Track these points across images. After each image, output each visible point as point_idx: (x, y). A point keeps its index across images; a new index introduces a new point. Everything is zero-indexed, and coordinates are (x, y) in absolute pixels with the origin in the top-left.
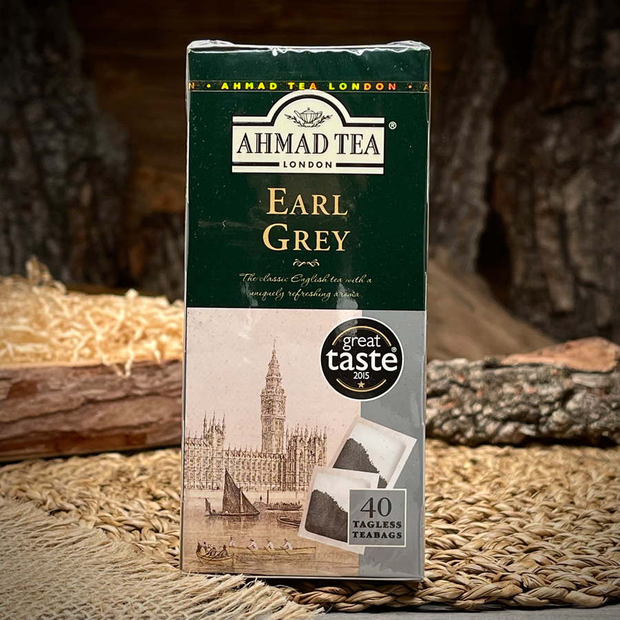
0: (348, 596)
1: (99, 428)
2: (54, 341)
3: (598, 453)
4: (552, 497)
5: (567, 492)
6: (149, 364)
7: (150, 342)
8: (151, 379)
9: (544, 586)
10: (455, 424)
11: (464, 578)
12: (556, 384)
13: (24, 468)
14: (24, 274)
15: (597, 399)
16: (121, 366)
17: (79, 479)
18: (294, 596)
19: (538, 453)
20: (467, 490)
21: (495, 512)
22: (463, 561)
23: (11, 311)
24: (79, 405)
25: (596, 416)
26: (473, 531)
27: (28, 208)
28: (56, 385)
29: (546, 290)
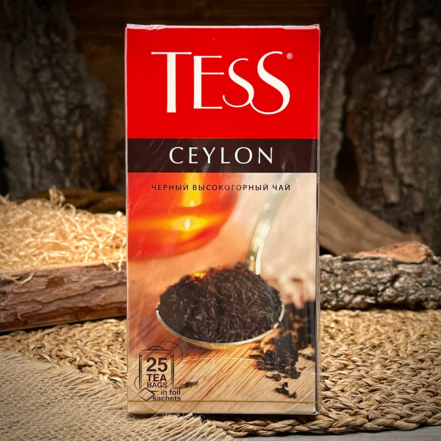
0: (265, 426)
1: (103, 304)
2: (73, 249)
3: (414, 316)
4: (386, 351)
5: (395, 348)
9: (381, 418)
10: (324, 297)
11: (333, 414)
12: (388, 271)
13: (57, 331)
14: (48, 198)
15: (414, 280)
16: (115, 265)
17: (93, 341)
18: (232, 427)
19: (377, 315)
20: (333, 346)
21: (351, 363)
22: (332, 400)
23: (43, 227)
24: (90, 290)
25: (413, 292)
26: (338, 377)
27: (42, 139)
28: (76, 279)
29: (381, 190)
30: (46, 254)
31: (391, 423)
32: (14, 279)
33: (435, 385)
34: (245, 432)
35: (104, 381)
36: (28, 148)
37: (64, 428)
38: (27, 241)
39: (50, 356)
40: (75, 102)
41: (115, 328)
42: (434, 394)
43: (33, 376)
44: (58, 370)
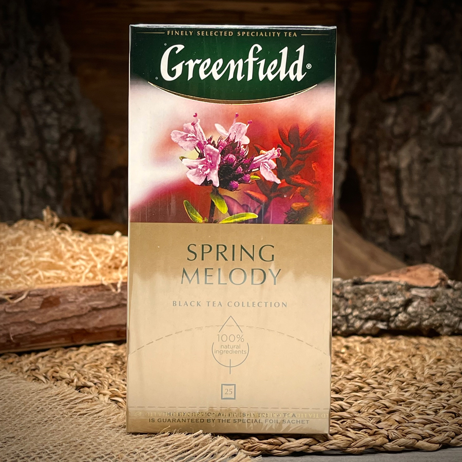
0: (280, 446)
1: (100, 326)
2: (69, 268)
3: (428, 341)
4: (402, 374)
5: (411, 371)
9: (402, 438)
11: (351, 433)
12: (401, 295)
13: (52, 354)
14: (40, 218)
15: (428, 305)
16: (115, 285)
17: (91, 363)
18: (245, 446)
19: (389, 341)
20: (346, 369)
21: (366, 386)
22: (349, 420)
23: (37, 246)
24: (87, 311)
25: (427, 317)
26: (353, 399)
27: (33, 164)
28: (72, 299)
29: (386, 221)
30: (40, 273)
31: (413, 443)
32: (7, 297)
33: (455, 407)
34: (259, 451)
35: (105, 401)
36: (18, 174)
37: (64, 444)
38: (20, 260)
39: (46, 378)
40: (69, 126)
42: (455, 415)
43: (29, 396)
44: (55, 390)
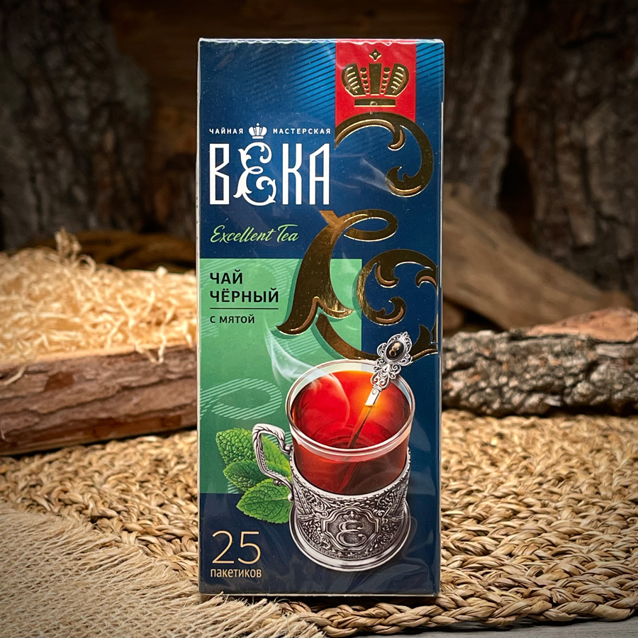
0: (386, 618)
1: (136, 412)
2: (88, 328)
3: (622, 425)
4: (579, 487)
5: (593, 481)
6: (181, 348)
7: (180, 324)
8: (184, 363)
9: (572, 601)
10: (481, 397)
11: (495, 595)
12: (580, 356)
13: (64, 457)
14: (54, 247)
15: (621, 369)
16: (154, 352)
17: (119, 473)
18: (332, 621)
19: (563, 424)
20: (495, 478)
21: (523, 508)
22: (493, 572)
23: (43, 293)
24: (114, 392)
25: (620, 387)
26: (503, 532)
27: (52, 155)
28: (91, 375)
29: (568, 225)
30: (44, 338)
31: (590, 609)
34: (353, 628)
35: (130, 543)
36: (32, 169)
38: (17, 316)
39: (48, 501)
40: (102, 97)
41: (154, 452)
43: (17, 536)
44: (58, 525)
